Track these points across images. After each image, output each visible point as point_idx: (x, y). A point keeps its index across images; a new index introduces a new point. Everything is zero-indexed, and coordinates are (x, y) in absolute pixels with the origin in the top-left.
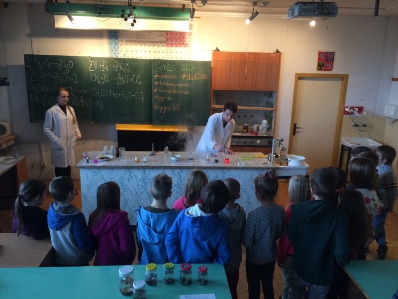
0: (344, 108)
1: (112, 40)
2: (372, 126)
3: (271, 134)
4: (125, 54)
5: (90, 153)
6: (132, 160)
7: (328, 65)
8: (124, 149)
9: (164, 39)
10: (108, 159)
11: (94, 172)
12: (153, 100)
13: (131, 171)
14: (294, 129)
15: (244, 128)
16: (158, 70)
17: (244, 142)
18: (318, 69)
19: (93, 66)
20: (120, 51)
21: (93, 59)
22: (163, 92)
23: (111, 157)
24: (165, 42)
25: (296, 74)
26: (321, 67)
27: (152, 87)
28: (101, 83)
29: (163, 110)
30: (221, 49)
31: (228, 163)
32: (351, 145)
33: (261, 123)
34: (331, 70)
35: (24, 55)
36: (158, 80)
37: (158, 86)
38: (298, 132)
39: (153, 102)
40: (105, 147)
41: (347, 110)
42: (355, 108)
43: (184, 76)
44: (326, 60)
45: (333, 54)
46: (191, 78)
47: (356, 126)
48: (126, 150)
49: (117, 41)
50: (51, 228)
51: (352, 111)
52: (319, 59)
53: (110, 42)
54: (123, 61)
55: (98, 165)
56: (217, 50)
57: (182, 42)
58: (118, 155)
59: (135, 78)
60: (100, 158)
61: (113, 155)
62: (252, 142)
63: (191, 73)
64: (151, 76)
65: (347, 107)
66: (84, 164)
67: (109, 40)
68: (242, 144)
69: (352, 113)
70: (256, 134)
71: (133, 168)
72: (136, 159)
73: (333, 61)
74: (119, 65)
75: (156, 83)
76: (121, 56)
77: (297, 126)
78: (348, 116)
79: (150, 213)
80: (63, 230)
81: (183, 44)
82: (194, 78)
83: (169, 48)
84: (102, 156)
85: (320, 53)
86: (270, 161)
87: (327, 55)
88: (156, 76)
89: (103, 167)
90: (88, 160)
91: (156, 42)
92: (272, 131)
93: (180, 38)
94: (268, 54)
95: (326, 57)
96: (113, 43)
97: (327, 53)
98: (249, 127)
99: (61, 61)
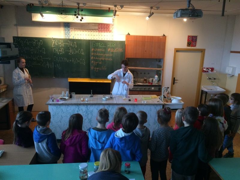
0: (203, 68)
1: (66, 28)
2: (219, 79)
3: (161, 84)
4: (73, 37)
5: (54, 96)
6: (80, 100)
7: (194, 43)
8: (75, 93)
9: (97, 28)
10: (65, 99)
11: (57, 107)
12: (90, 64)
13: (79, 106)
14: (174, 81)
15: (144, 80)
16: (94, 46)
17: (144, 89)
18: (188, 46)
19: (54, 44)
20: (71, 34)
21: (54, 39)
22: (96, 59)
23: (67, 98)
24: (97, 30)
25: (175, 49)
26: (189, 45)
27: (90, 56)
28: (60, 54)
29: (96, 70)
30: (131, 34)
31: (136, 101)
32: (207, 90)
33: (154, 77)
34: (195, 46)
35: (13, 37)
36: (94, 52)
37: (94, 56)
38: (176, 83)
39: (91, 65)
40: (63, 92)
41: (205, 69)
42: (209, 69)
43: (109, 50)
44: (192, 41)
45: (196, 37)
46: (113, 51)
47: (210, 79)
48: (76, 94)
49: (69, 28)
50: (35, 141)
51: (207, 70)
52: (188, 40)
53: (65, 29)
54: (73, 41)
55: (59, 103)
56: (129, 34)
57: (108, 30)
58: (71, 97)
59: (80, 51)
60: (60, 99)
61: (68, 97)
62: (149, 89)
63: (113, 48)
64: (89, 49)
65: (205, 68)
66: (51, 102)
67: (64, 28)
68: (143, 90)
69: (208, 72)
70: (152, 84)
71: (80, 104)
72: (82, 99)
73: (196, 41)
74: (70, 43)
75: (92, 54)
76: (71, 37)
77: (175, 79)
78: (205, 73)
79: (96, 132)
80: (42, 143)
81: (109, 30)
82: (115, 51)
83: (100, 33)
84: (61, 98)
85: (189, 37)
86: (161, 100)
87: (193, 37)
88: (92, 50)
89: (62, 104)
90: (53, 100)
91: (92, 29)
92: (161, 82)
93: (107, 27)
94: (158, 37)
95: (192, 39)
96: (67, 30)
97: (193, 36)
98: (147, 80)
99: (35, 41)
